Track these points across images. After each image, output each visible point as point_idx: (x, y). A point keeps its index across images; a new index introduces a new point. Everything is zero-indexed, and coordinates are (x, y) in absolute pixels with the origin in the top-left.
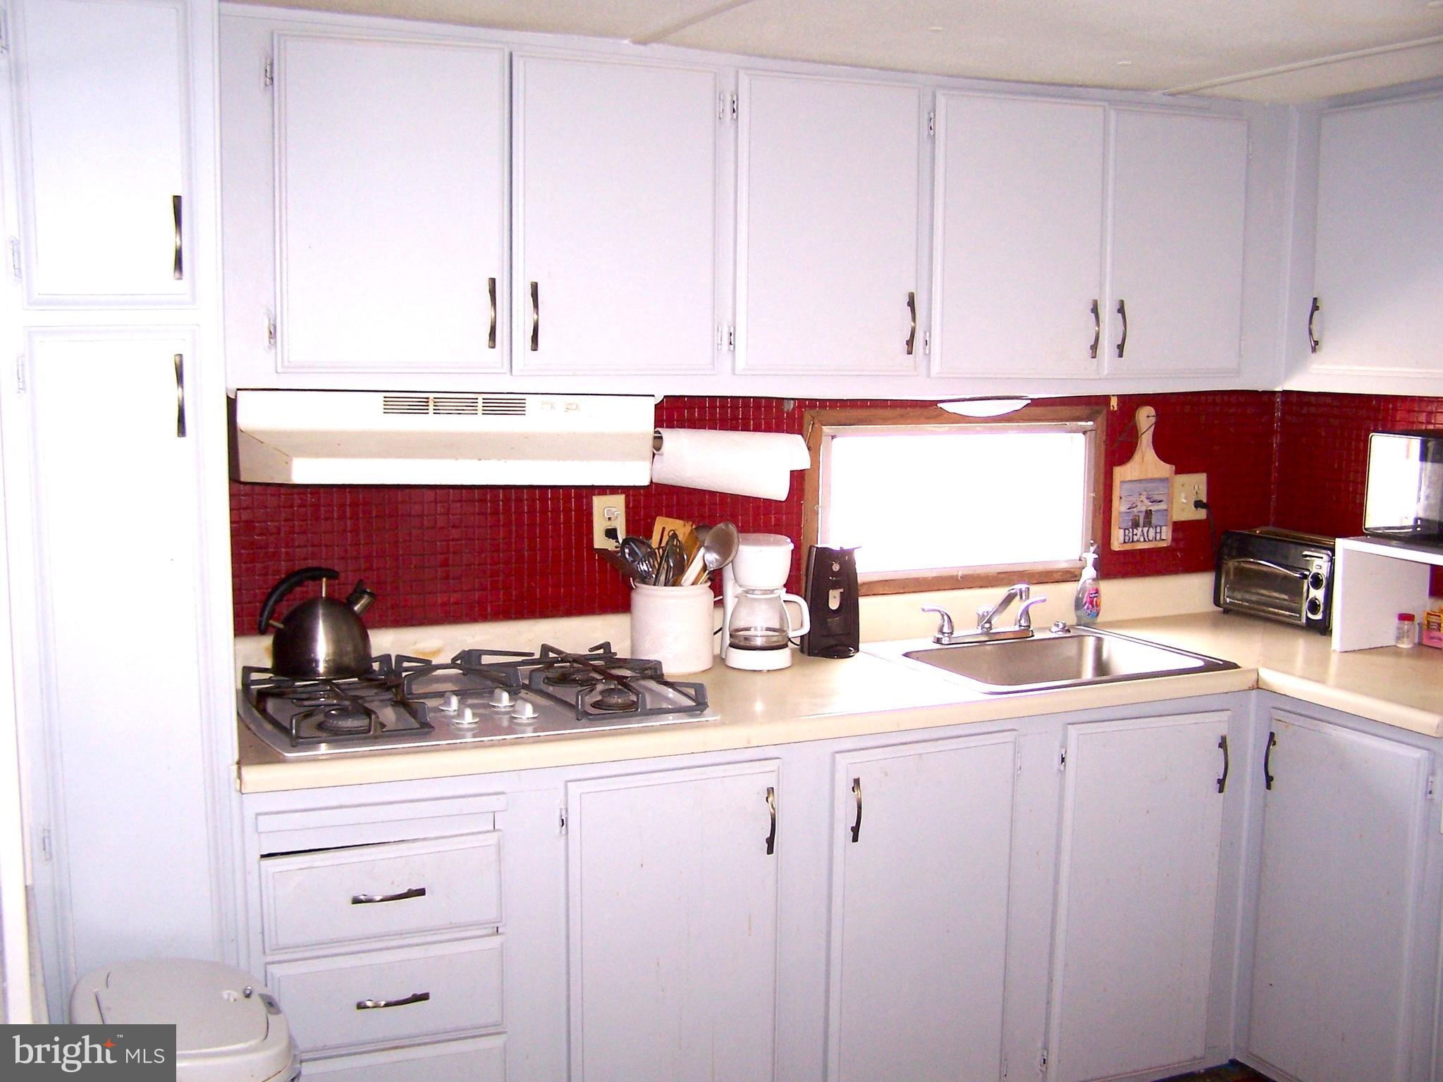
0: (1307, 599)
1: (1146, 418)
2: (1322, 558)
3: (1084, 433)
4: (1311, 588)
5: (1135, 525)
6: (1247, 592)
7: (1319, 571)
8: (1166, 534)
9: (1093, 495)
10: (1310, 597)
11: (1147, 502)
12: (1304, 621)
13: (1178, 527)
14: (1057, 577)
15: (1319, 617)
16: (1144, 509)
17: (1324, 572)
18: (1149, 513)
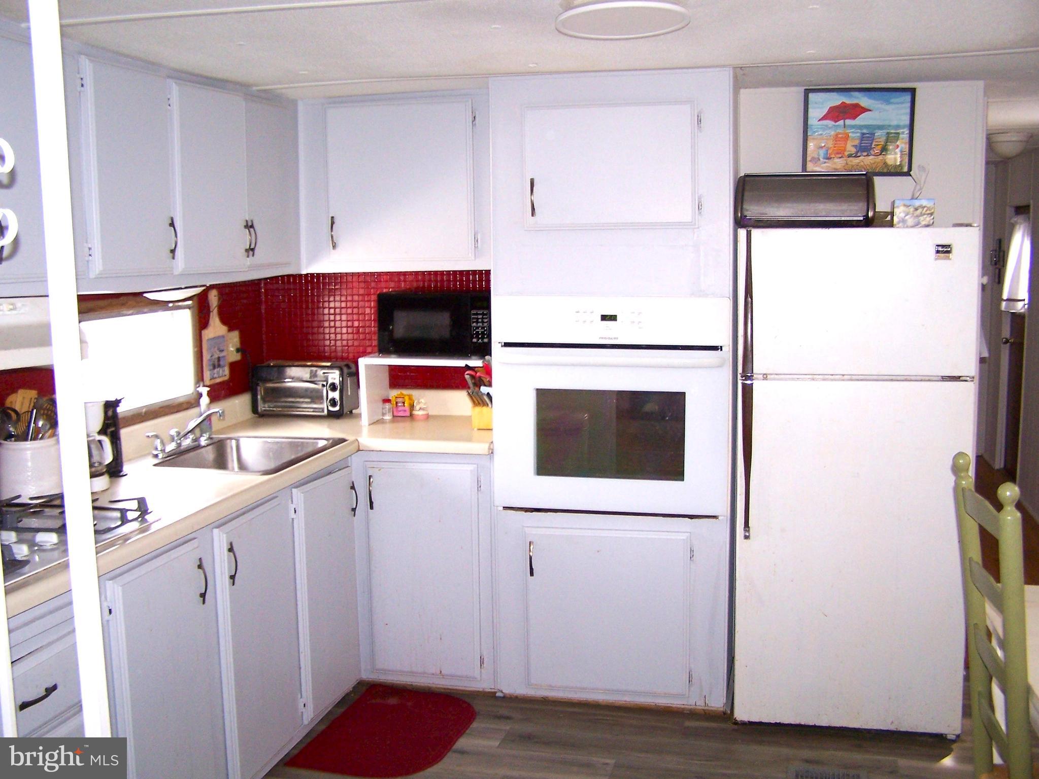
0: (327, 401)
1: (214, 298)
2: (335, 373)
3: (189, 308)
4: (329, 392)
5: (214, 367)
6: (276, 402)
7: (335, 381)
8: (227, 371)
9: (196, 349)
10: (330, 397)
11: (218, 352)
12: (326, 412)
13: (233, 366)
14: (185, 406)
15: (337, 408)
16: (217, 356)
17: (337, 382)
18: (219, 359)
